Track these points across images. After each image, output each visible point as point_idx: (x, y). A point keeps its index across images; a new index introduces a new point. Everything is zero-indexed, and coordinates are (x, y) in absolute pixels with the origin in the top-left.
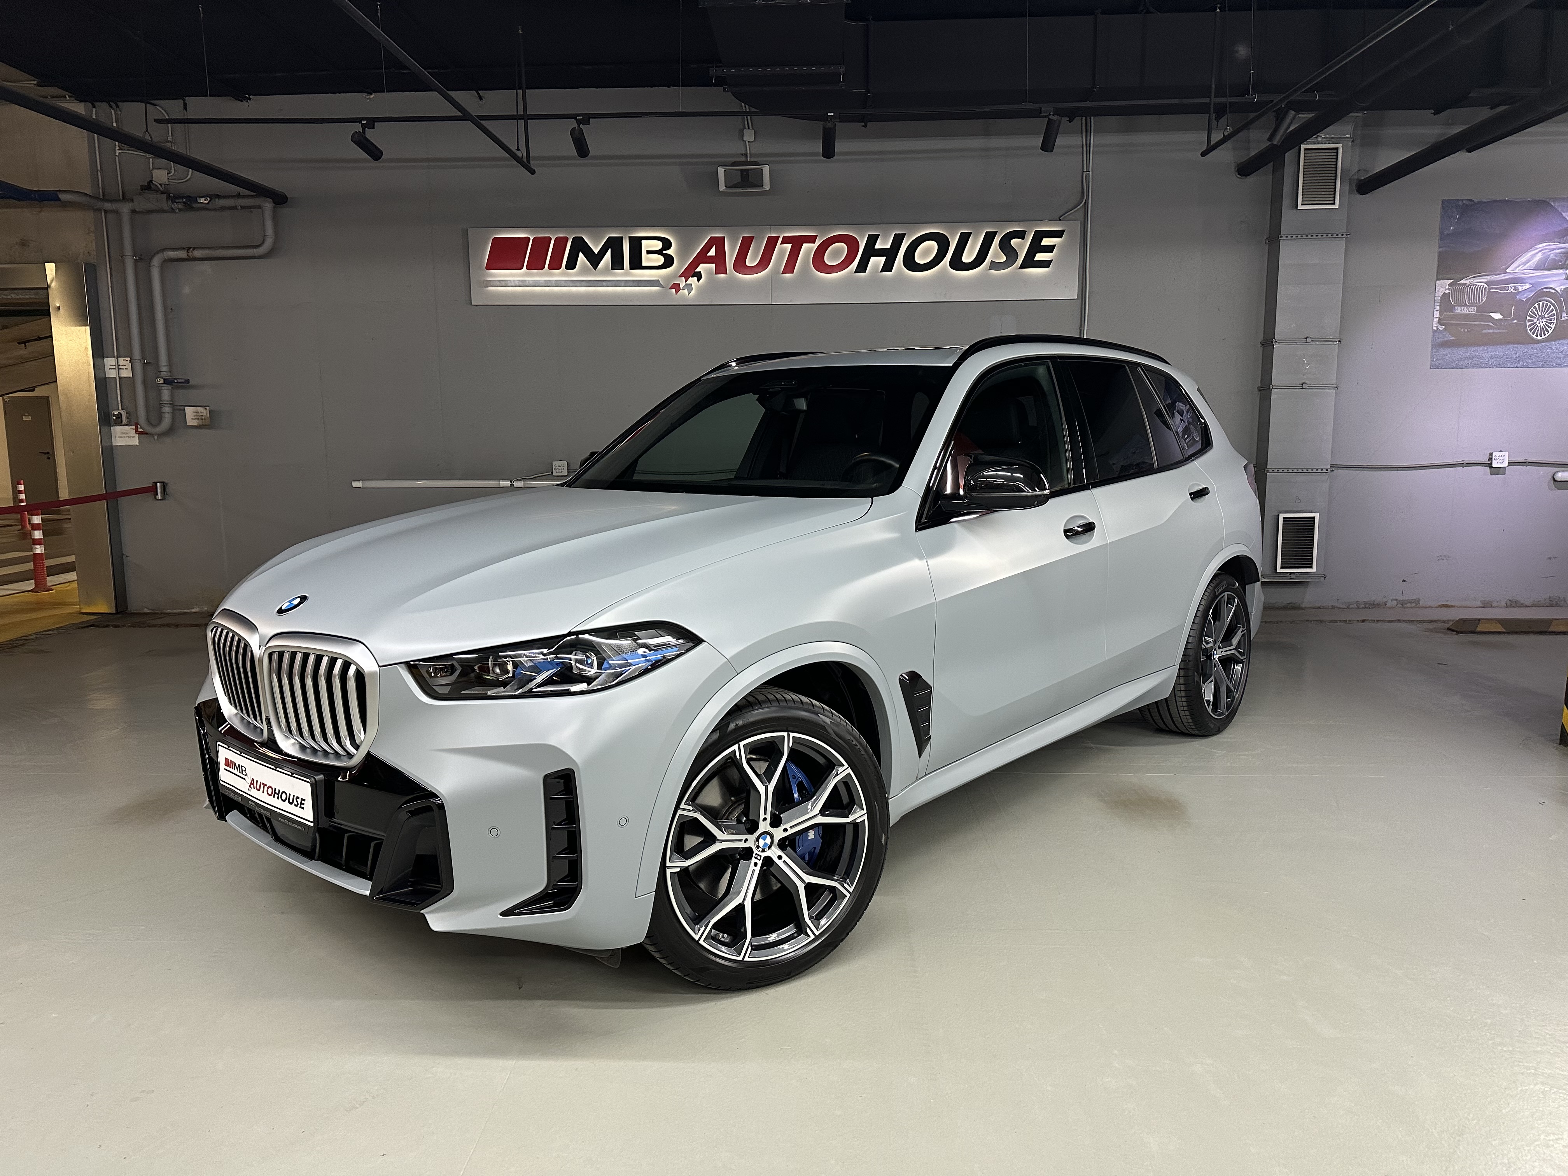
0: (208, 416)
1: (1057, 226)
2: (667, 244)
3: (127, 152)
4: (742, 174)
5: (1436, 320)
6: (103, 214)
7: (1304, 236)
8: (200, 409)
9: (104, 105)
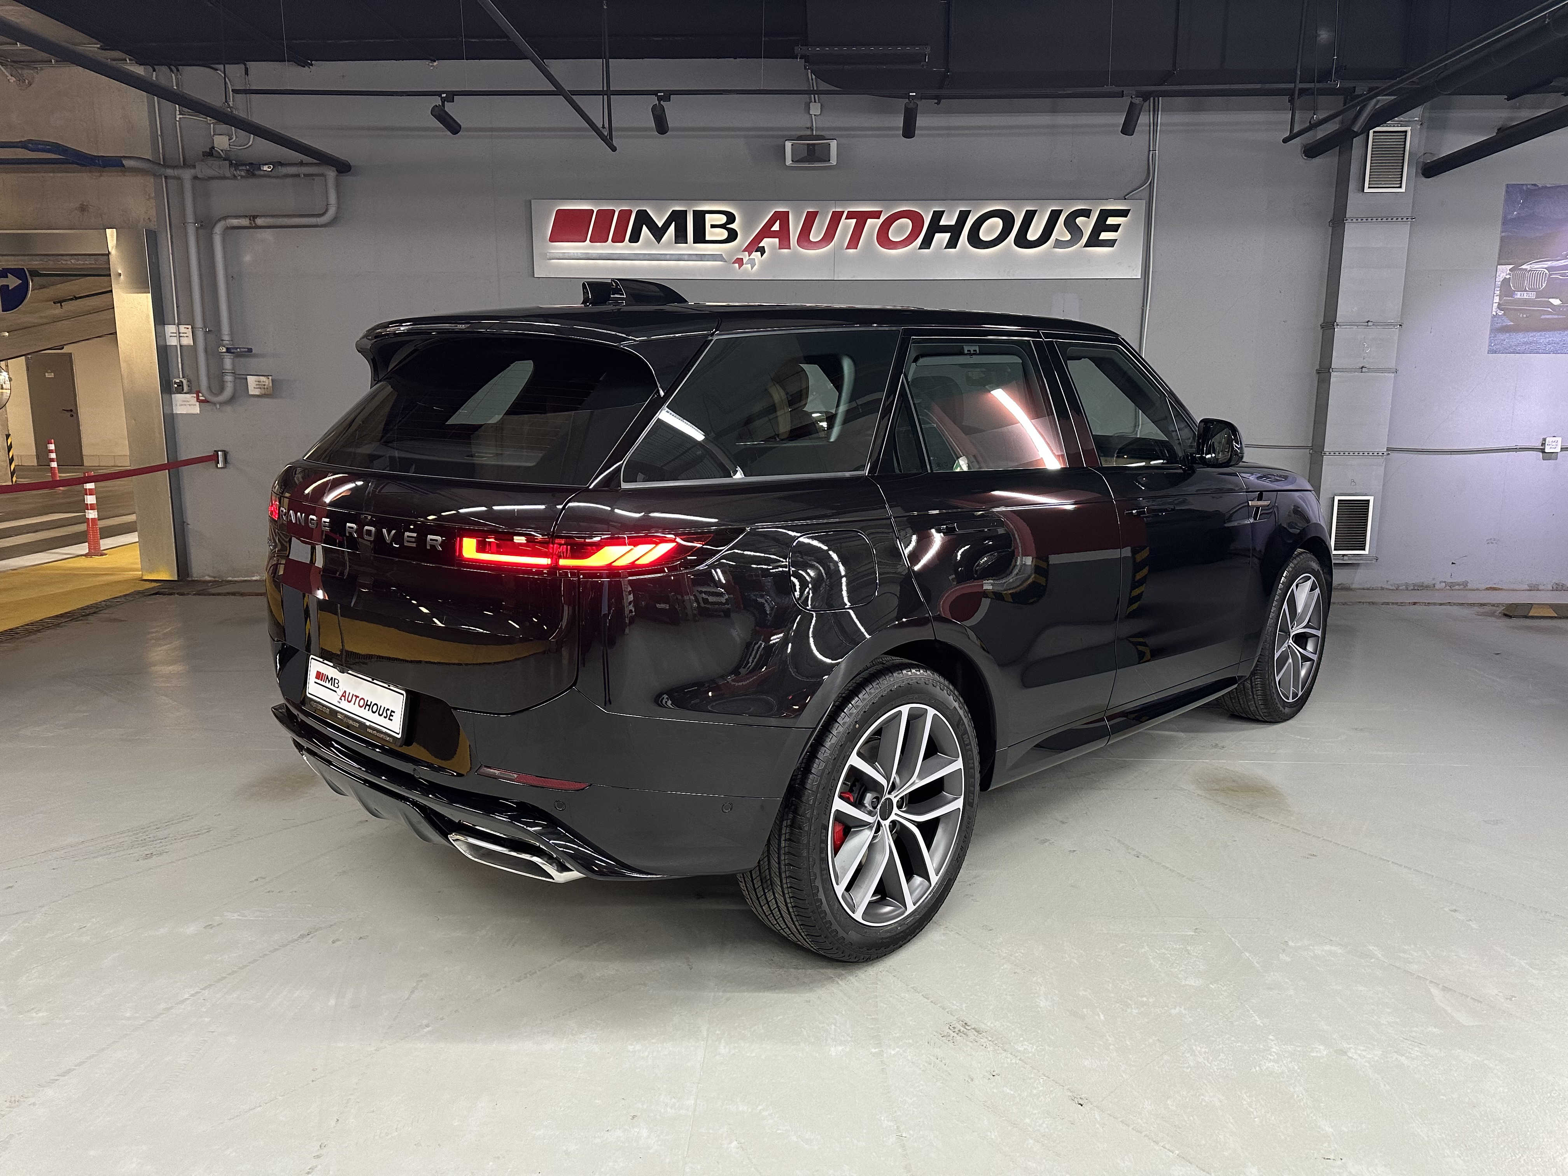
0: (271, 385)
1: (1122, 205)
2: (731, 218)
3: (188, 117)
4: (808, 147)
5: (1495, 305)
6: (164, 179)
7: (1369, 220)
8: (263, 379)
9: (165, 69)
